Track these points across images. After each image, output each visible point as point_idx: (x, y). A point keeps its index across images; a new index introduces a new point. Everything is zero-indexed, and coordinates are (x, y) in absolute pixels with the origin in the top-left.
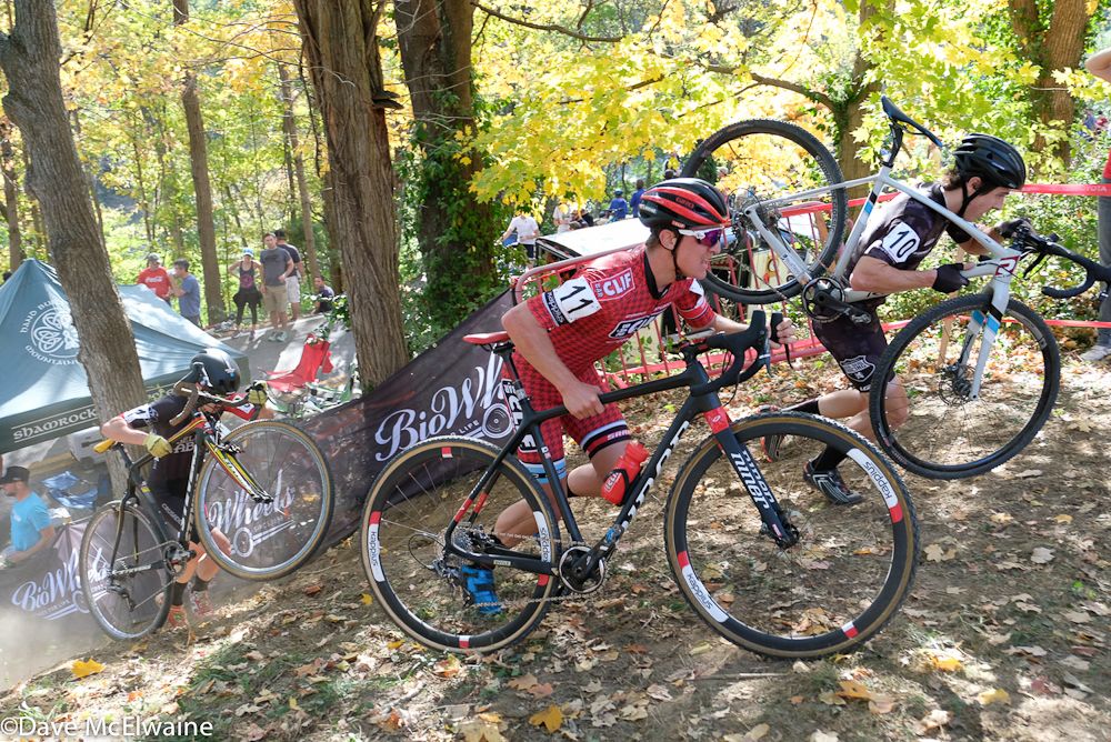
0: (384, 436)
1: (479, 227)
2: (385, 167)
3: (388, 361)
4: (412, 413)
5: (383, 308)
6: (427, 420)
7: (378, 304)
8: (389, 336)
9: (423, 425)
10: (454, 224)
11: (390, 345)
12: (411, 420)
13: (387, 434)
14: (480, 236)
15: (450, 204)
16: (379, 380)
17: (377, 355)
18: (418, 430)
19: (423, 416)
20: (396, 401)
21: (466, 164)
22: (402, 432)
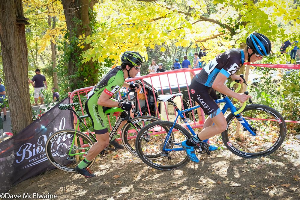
0: (20, 153)
1: (90, 72)
2: (23, 46)
3: (22, 123)
4: (31, 145)
5: (20, 102)
6: (36, 148)
7: (19, 100)
8: (23, 113)
9: (34, 150)
10: (79, 70)
11: (24, 117)
12: (30, 147)
13: (21, 153)
14: (90, 75)
15: (77, 62)
16: (19, 130)
17: (18, 120)
18: (32, 151)
19: (34, 146)
20: (25, 139)
21: (82, 48)
22: (26, 152)
